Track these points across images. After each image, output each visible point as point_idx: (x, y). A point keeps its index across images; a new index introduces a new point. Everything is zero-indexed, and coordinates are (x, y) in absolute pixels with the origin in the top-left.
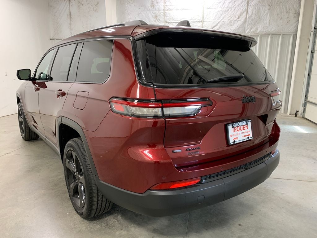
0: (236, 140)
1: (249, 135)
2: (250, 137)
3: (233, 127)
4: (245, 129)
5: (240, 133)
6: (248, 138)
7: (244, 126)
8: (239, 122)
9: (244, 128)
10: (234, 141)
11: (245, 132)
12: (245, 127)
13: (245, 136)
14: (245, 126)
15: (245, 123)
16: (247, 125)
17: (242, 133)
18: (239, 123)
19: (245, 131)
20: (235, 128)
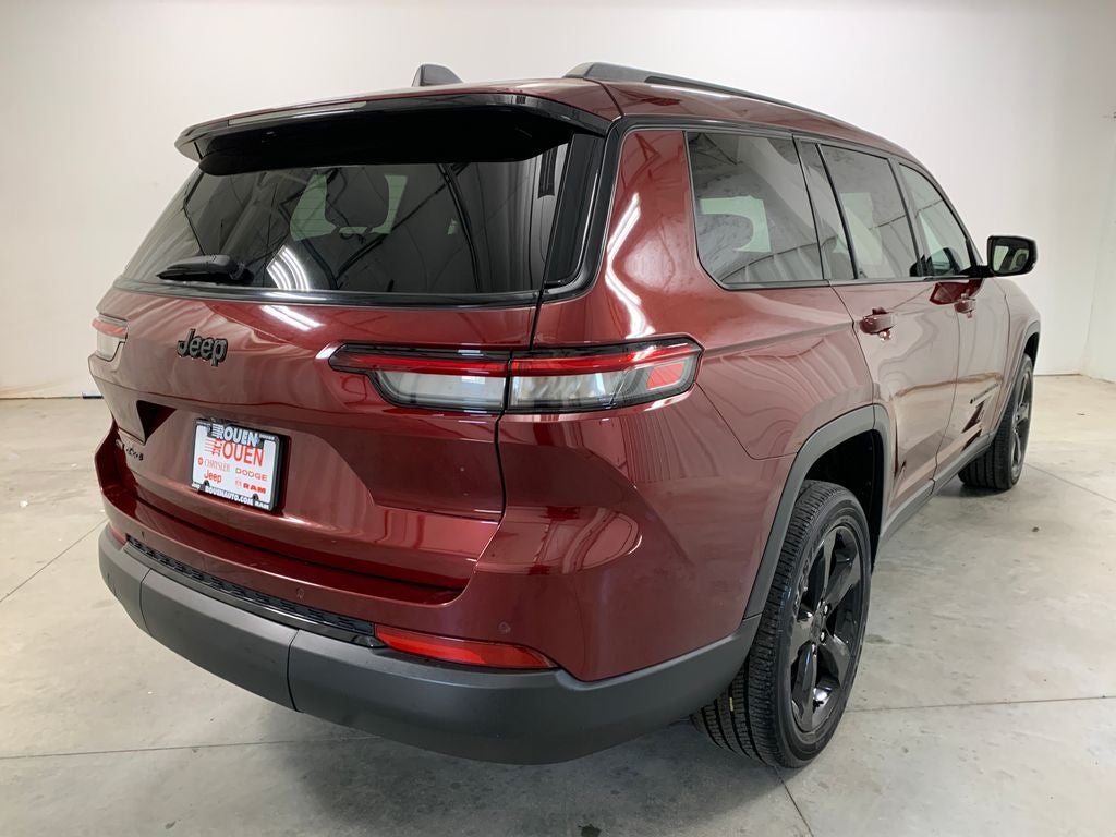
0: (211, 482)
1: (263, 490)
2: (261, 496)
3: (210, 435)
4: (250, 462)
5: (233, 470)
6: (255, 497)
7: (249, 451)
8: (233, 426)
9: (248, 458)
10: (206, 483)
11: (248, 473)
12: (250, 455)
13: (246, 486)
14: (252, 451)
15: (253, 438)
16: (260, 451)
17: (239, 471)
18: (229, 429)
19: (249, 467)
20: (218, 444)
